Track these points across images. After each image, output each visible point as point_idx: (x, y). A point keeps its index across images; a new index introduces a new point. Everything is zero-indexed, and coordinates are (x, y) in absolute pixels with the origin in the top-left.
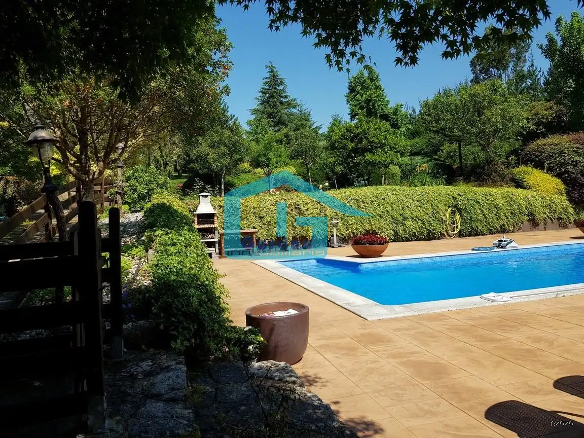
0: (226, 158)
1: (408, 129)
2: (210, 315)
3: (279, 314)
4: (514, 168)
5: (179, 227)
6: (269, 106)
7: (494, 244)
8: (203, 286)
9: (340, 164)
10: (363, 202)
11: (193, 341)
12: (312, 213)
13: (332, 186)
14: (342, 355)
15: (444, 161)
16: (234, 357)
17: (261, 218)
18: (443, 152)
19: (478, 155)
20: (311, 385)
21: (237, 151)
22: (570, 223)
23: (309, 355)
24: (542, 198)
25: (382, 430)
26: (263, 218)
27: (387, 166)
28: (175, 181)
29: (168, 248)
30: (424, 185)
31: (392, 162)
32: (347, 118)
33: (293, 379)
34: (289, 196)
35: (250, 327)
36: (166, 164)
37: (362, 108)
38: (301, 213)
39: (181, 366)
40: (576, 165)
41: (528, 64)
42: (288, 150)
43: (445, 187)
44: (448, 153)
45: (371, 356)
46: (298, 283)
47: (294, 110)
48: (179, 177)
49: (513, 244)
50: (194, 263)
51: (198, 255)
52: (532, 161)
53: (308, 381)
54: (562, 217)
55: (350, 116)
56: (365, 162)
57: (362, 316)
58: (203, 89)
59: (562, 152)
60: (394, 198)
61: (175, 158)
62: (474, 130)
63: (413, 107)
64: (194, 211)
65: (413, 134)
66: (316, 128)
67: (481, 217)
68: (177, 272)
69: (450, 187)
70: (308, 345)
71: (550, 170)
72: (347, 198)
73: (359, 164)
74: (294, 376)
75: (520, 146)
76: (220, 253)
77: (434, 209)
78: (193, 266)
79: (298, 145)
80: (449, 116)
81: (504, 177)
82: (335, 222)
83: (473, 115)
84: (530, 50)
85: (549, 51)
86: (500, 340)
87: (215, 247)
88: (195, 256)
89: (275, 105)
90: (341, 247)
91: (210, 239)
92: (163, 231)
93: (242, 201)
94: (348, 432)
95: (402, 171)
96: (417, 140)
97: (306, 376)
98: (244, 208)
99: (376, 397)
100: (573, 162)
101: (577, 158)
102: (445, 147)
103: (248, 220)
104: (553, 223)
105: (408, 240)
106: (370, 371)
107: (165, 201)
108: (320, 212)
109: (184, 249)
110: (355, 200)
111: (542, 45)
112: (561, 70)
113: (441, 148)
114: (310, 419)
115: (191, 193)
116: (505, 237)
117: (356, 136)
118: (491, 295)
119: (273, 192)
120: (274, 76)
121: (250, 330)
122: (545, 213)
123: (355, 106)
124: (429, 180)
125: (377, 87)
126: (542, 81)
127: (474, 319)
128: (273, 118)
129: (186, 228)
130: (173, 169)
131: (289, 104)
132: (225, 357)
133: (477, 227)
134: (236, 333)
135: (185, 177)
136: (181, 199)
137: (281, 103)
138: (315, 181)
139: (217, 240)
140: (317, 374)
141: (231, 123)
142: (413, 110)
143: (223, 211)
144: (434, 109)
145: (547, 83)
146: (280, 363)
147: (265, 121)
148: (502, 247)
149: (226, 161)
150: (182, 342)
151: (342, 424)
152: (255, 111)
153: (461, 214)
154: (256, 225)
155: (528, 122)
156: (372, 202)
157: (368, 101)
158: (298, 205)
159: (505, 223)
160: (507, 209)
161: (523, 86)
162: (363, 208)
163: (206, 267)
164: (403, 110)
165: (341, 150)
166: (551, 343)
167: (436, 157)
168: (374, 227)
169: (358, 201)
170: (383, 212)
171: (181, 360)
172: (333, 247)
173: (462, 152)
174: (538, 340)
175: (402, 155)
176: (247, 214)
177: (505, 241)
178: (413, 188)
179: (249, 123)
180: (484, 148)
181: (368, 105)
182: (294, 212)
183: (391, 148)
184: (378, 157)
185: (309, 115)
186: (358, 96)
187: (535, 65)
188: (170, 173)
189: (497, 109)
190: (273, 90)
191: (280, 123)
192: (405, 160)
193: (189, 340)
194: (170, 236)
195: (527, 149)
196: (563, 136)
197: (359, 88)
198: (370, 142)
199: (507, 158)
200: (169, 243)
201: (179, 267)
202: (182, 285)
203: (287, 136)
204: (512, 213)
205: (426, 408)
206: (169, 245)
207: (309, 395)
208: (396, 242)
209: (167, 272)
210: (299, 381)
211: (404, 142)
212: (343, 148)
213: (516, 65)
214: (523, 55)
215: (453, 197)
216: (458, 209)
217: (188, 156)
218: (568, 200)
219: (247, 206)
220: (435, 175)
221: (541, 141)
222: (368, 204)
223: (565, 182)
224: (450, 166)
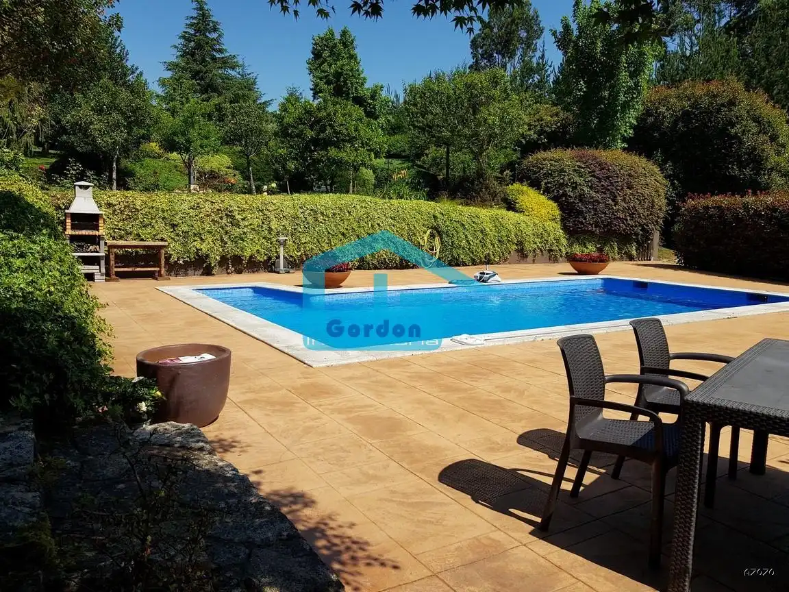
0: (122, 132)
1: (388, 121)
2: (75, 361)
3: (187, 360)
4: (507, 185)
5: (33, 230)
6: (195, 61)
7: (475, 277)
8: (68, 318)
9: (294, 159)
10: (322, 214)
11: (47, 396)
12: (251, 225)
13: (282, 189)
14: (274, 411)
15: (428, 169)
16: (115, 418)
17: (174, 226)
18: (427, 157)
19: (469, 166)
20: (226, 451)
21: (139, 123)
22: (561, 256)
23: (228, 413)
24: (535, 225)
25: (313, 502)
26: (176, 226)
27: (356, 169)
28: (37, 161)
29: (11, 260)
30: (401, 198)
31: (364, 164)
32: (308, 95)
33: (201, 444)
34: (217, 198)
35: (141, 378)
36: (20, 132)
37: (328, 83)
38: (235, 223)
39: (26, 432)
40: (576, 188)
41: (538, 54)
42: (220, 130)
43: (426, 202)
44: (434, 159)
45: (312, 411)
46: (223, 319)
47: (232, 73)
48: (44, 154)
49: (496, 278)
50: (54, 285)
51: (62, 273)
52: (528, 178)
53: (222, 446)
54: (554, 248)
55: (312, 92)
56: (328, 159)
57: (306, 362)
58: (76, 15)
59: (562, 171)
60: (362, 211)
61: (35, 122)
62: (467, 131)
63: (396, 91)
64: (65, 209)
65: (394, 129)
66: (265, 103)
67: (464, 243)
68: (24, 296)
69: (432, 203)
70: (227, 400)
71: (547, 191)
72: (300, 208)
73: (320, 161)
74: (202, 441)
75: (518, 159)
76: (108, 274)
77: (410, 229)
78: (52, 289)
79: (236, 124)
80: (438, 110)
81: (496, 195)
82: (282, 238)
83: (468, 112)
84: (542, 36)
85: (563, 41)
86: (465, 390)
87: (99, 264)
88: (57, 274)
89: (203, 60)
90: (289, 272)
91: (92, 252)
92: (5, 234)
93: (145, 199)
94: (268, 508)
95: (376, 177)
96: (398, 137)
97: (221, 441)
98: (147, 210)
99: (311, 462)
100: (572, 183)
101: (577, 179)
102: (431, 151)
103: (153, 227)
104: (542, 255)
105: (376, 268)
106: (307, 430)
107: (14, 189)
108: (263, 223)
109: (39, 263)
110: (311, 210)
111: (555, 32)
112: (573, 68)
113: (427, 152)
114: (219, 496)
115: (61, 180)
116: (488, 269)
117: (318, 121)
118: (464, 337)
119: (195, 189)
120: (203, 15)
121: (140, 382)
122: (536, 243)
123: (321, 79)
124: (407, 191)
125: (352, 57)
126: (552, 78)
127: (440, 365)
128: (199, 79)
129: (44, 231)
130: (33, 140)
131: (224, 63)
132: (100, 419)
133: (458, 255)
134: (120, 385)
135: (54, 156)
136: (42, 188)
137: (214, 59)
138: (259, 179)
139: (104, 254)
140: (236, 437)
141: (131, 78)
142: (396, 96)
143: (115, 211)
144: (421, 97)
145: (556, 82)
146: (184, 425)
147: (187, 83)
148: (484, 281)
149: (121, 136)
150: (28, 398)
151: (262, 498)
152: (172, 66)
153: (441, 239)
154: (165, 236)
155: (530, 129)
156: (334, 214)
157: (338, 75)
158: (230, 212)
159: (491, 253)
160: (495, 236)
161: (529, 82)
162: (321, 222)
163: (75, 292)
164: (383, 94)
165: (296, 139)
166: (521, 393)
167: (419, 163)
168: (334, 248)
169: (315, 212)
170: (347, 229)
171: (27, 424)
172: (278, 273)
173: (451, 159)
174: (507, 389)
175: (377, 155)
176: (152, 219)
177: (487, 274)
178: (387, 200)
179: (162, 83)
180: (476, 156)
181: (338, 80)
182: (224, 221)
183: (363, 144)
184: (345, 154)
185: (254, 83)
186: (325, 66)
187: (546, 58)
188: (27, 146)
189: (495, 108)
190: (202, 37)
191: (209, 88)
192: (381, 162)
193: (41, 396)
194: (16, 241)
195: (525, 162)
196: (566, 150)
197: (326, 53)
198: (335, 132)
199: (502, 172)
200: (14, 252)
201: (29, 289)
202: (32, 316)
203: (219, 108)
204: (499, 241)
205: (371, 472)
206: (13, 256)
207: (220, 464)
208: (361, 269)
209: (8, 296)
210: (208, 447)
211: (380, 139)
212: (299, 136)
213: (524, 54)
214: (534, 42)
215: (435, 217)
216: (439, 232)
217: (58, 122)
218: (562, 229)
219: (153, 207)
220: (415, 187)
221: (541, 155)
222: (328, 217)
223: (562, 207)
224: (434, 177)
